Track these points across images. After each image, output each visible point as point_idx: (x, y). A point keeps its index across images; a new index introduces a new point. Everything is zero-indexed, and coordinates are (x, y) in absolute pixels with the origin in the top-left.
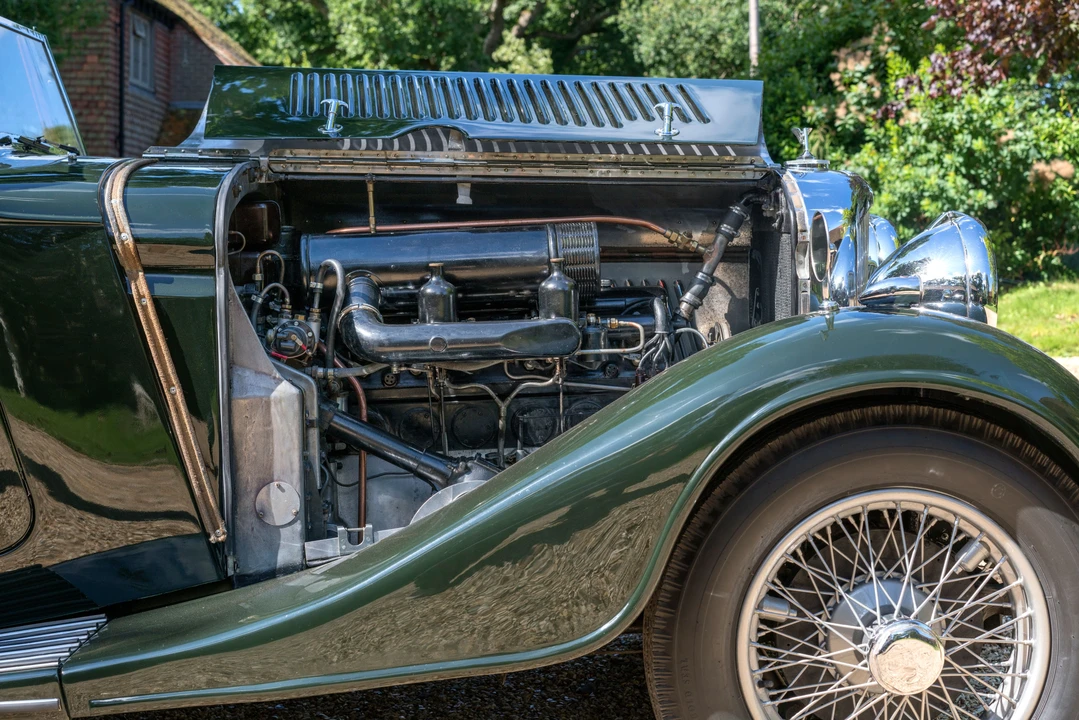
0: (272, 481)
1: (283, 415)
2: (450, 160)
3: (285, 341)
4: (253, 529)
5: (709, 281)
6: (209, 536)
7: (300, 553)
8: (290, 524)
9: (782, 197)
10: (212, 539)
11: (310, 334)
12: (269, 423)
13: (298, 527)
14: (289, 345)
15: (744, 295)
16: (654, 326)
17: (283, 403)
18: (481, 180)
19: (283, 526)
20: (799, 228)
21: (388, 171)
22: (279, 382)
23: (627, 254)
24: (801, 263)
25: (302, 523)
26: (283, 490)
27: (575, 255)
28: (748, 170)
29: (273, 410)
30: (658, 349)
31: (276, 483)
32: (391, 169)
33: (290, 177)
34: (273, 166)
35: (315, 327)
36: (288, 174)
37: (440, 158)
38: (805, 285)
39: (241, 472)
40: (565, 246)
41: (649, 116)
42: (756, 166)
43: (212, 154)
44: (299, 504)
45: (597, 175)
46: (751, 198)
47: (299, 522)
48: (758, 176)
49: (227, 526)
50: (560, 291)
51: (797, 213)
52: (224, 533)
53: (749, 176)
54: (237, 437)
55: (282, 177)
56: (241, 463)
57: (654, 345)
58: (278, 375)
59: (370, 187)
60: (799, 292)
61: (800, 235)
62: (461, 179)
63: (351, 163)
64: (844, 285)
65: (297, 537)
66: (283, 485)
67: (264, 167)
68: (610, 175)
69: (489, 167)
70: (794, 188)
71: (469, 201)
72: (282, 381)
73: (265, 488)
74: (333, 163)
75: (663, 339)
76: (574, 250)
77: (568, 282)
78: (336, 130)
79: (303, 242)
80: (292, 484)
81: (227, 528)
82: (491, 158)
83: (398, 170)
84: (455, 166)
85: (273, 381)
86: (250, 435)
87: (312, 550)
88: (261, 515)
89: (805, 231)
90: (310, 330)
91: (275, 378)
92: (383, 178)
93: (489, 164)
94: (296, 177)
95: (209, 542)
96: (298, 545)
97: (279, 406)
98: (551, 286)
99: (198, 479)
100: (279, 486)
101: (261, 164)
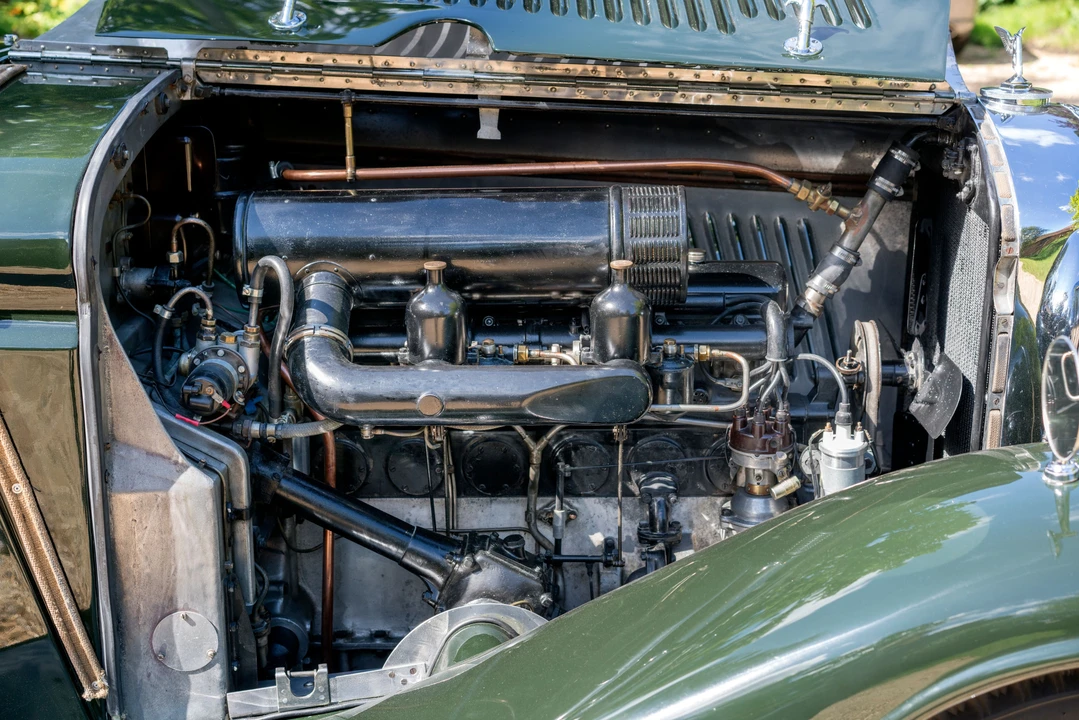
0: (176, 610)
1: (190, 519)
2: (469, 74)
3: (198, 396)
4: (149, 675)
5: (852, 259)
6: (82, 691)
7: (221, 708)
8: (204, 669)
9: (976, 158)
10: (87, 695)
11: (242, 369)
12: (169, 530)
13: (217, 673)
14: (204, 402)
15: (898, 246)
16: (764, 346)
17: (189, 501)
18: (513, 104)
19: (194, 672)
20: (1004, 235)
21: (376, 87)
22: (182, 469)
23: (733, 179)
24: (1001, 286)
25: (221, 668)
26: (192, 623)
27: (650, 249)
28: (924, 100)
29: (174, 510)
30: (767, 384)
31: (182, 613)
32: (380, 84)
33: (227, 91)
34: (202, 74)
35: (250, 356)
36: (224, 86)
37: (452, 67)
38: (1006, 323)
39: (128, 598)
40: (634, 234)
41: (775, 11)
42: (938, 96)
43: (113, 53)
44: (216, 642)
45: (692, 102)
46: (924, 137)
47: (218, 665)
48: (940, 110)
49: (108, 678)
50: (622, 315)
51: (1003, 208)
52: (104, 687)
53: (926, 109)
54: (120, 549)
55: (216, 90)
56: (128, 585)
57: (764, 374)
58: (181, 459)
59: (348, 111)
60: (995, 332)
61: (1004, 246)
62: (485, 102)
63: (320, 73)
64: (1067, 306)
65: (216, 687)
66: (191, 615)
67: (189, 77)
68: (712, 102)
69: (529, 84)
70: (999, 155)
71: (496, 135)
72: (188, 467)
73: (165, 621)
74: (291, 73)
75: (777, 369)
76: (649, 241)
77: (637, 300)
78: (294, 25)
79: (239, 206)
80: (205, 613)
81: (109, 681)
82: (530, 72)
83: (391, 85)
84: (475, 82)
85: (173, 467)
86: (141, 546)
87: (237, 704)
88: (162, 656)
89: (1013, 240)
90: (242, 362)
91: (176, 463)
92: (367, 98)
93: (530, 79)
94: (236, 92)
95: (84, 700)
96: (218, 697)
97: (183, 505)
98: (610, 306)
99: (62, 614)
100: (186, 618)
101: (184, 73)
